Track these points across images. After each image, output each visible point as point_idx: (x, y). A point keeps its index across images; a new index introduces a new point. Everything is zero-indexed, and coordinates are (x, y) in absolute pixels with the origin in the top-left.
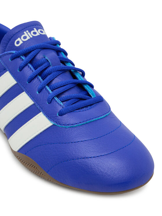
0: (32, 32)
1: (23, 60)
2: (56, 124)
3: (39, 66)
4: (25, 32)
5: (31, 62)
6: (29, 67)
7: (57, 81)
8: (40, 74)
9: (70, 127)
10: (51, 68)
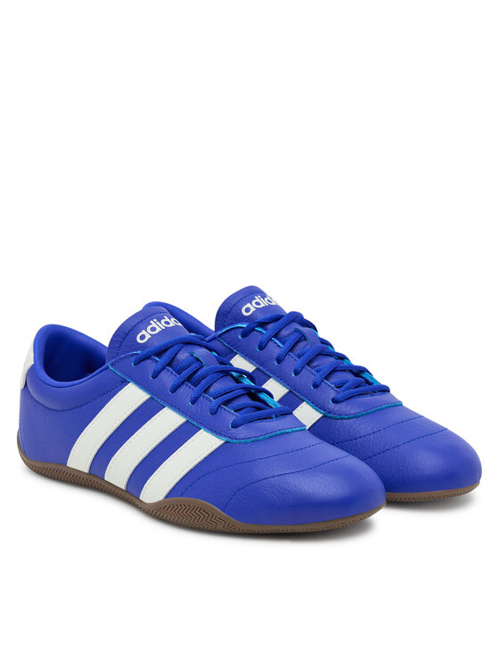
0: (163, 321)
1: (156, 361)
2: (230, 440)
3: (185, 369)
4: (152, 322)
5: (170, 364)
6: (168, 370)
7: (218, 387)
8: (189, 379)
9: (253, 441)
10: (205, 369)
